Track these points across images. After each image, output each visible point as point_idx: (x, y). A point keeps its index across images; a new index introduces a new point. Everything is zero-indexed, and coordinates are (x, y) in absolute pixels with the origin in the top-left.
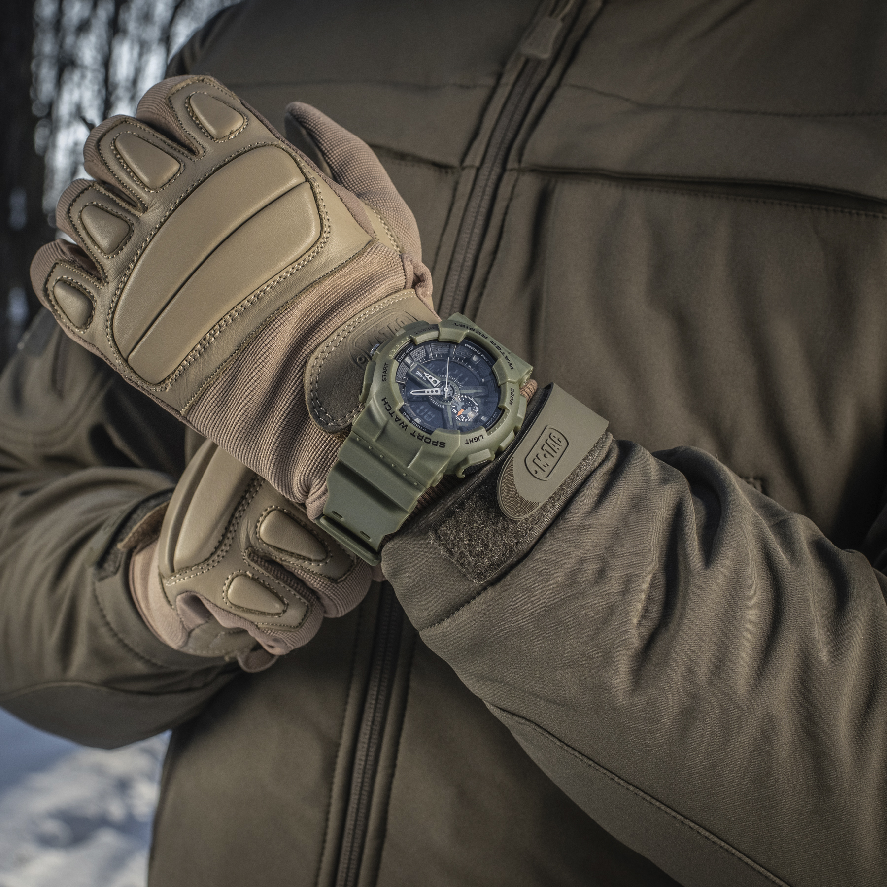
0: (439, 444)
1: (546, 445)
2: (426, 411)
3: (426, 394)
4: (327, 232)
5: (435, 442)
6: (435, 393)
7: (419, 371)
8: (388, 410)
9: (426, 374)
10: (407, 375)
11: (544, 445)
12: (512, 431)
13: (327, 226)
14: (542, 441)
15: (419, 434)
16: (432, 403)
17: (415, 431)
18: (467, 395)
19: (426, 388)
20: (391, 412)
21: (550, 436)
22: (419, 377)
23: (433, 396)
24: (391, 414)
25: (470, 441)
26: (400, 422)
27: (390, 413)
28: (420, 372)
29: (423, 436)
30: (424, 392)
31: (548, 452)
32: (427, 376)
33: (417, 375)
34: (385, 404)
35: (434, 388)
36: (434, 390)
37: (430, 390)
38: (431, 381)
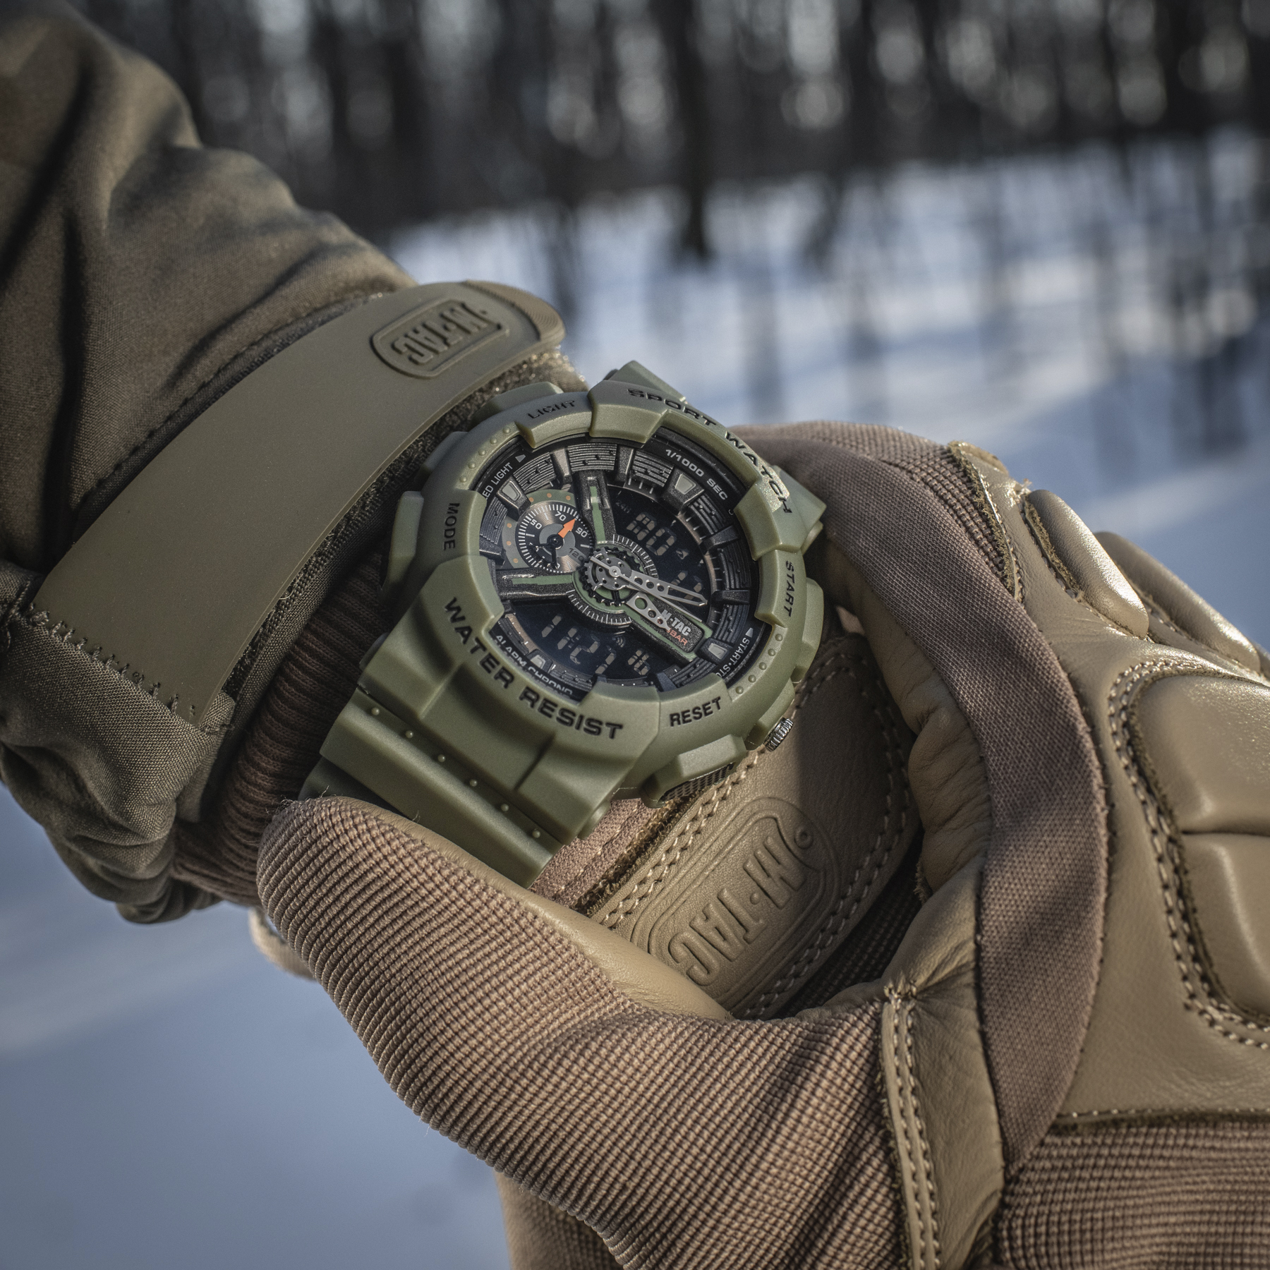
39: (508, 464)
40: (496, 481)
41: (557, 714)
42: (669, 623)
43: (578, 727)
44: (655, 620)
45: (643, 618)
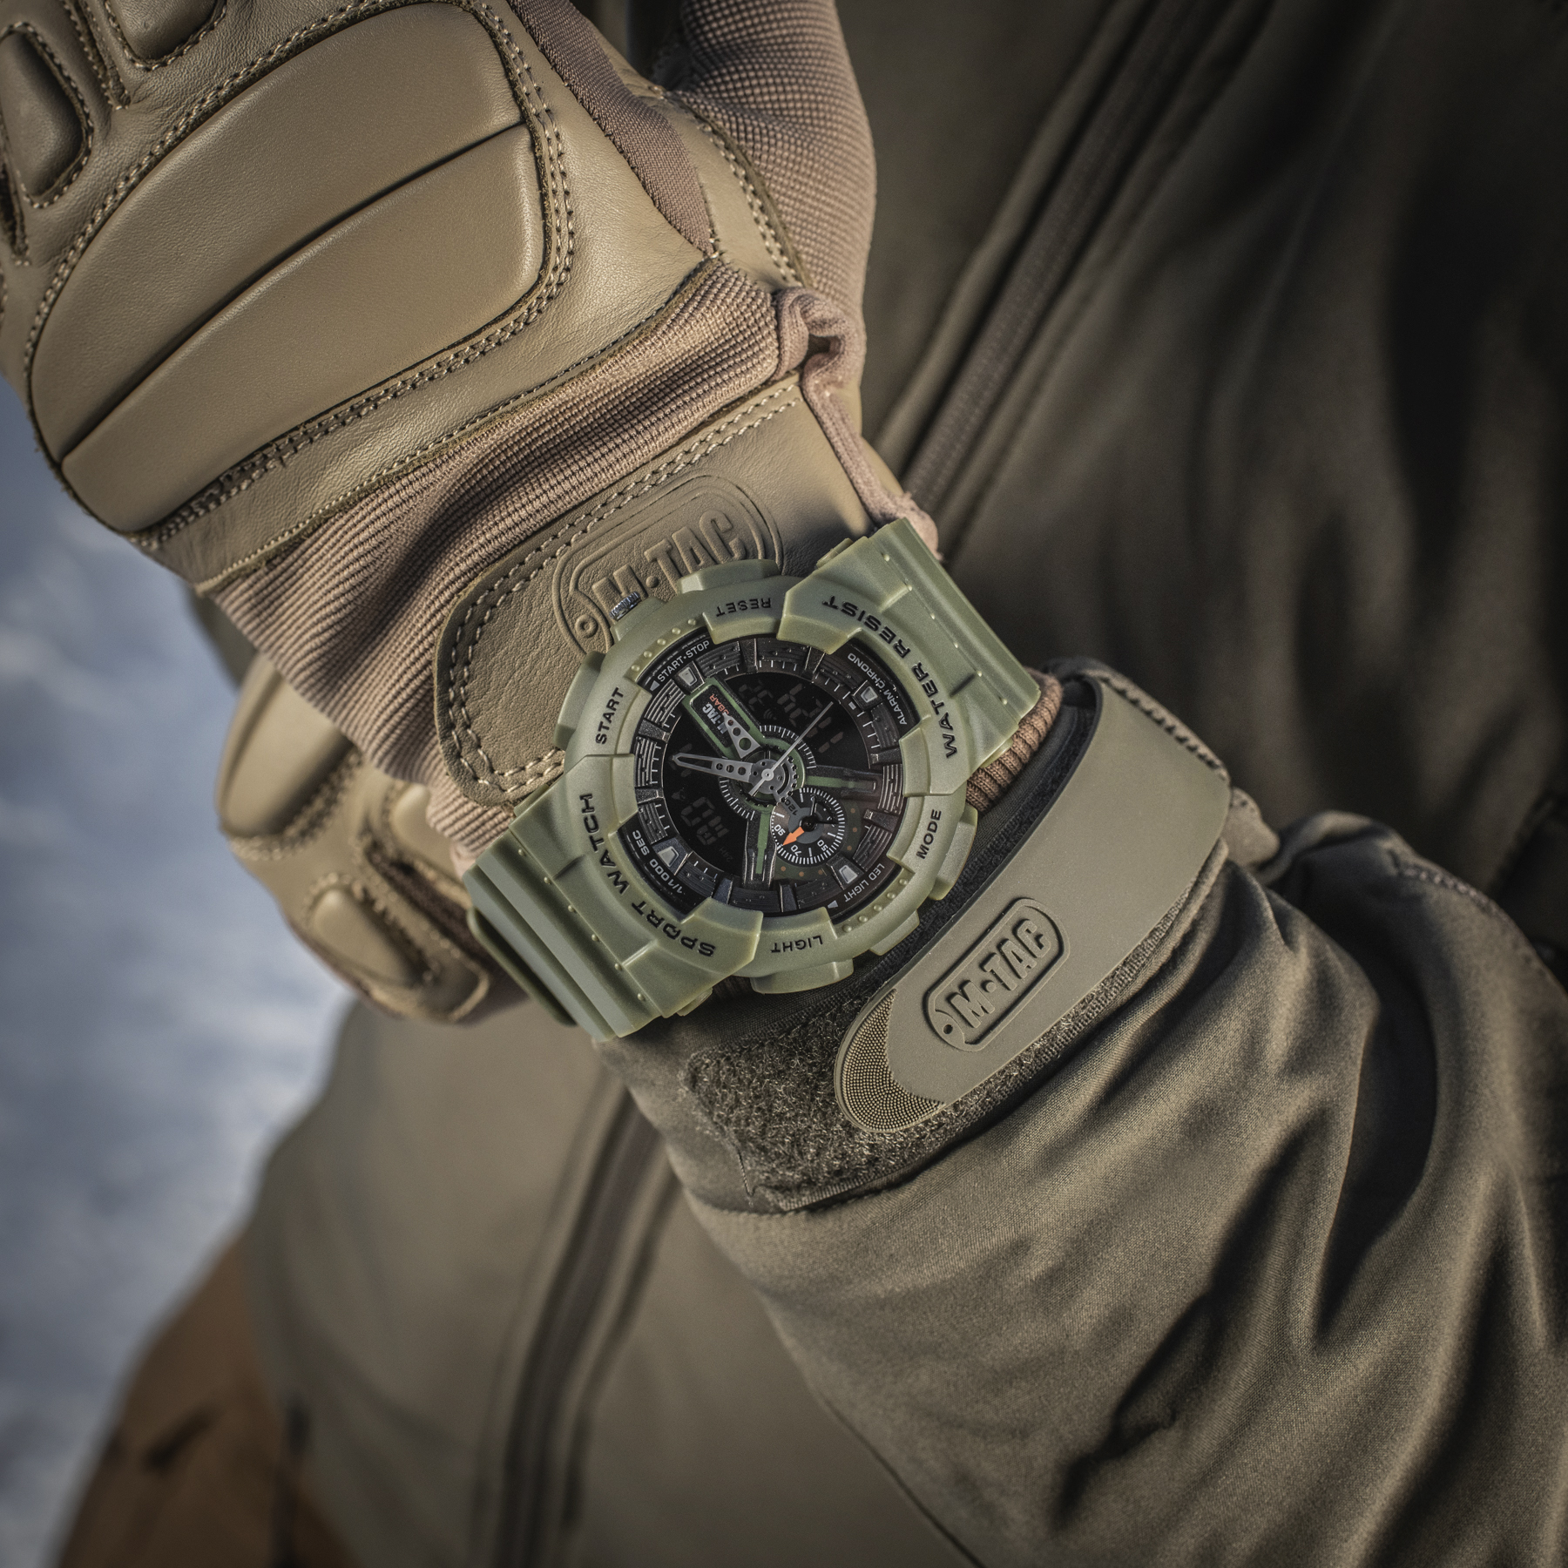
0: (698, 946)
1: (997, 959)
2: (706, 814)
3: (714, 771)
4: (560, 269)
5: (689, 940)
6: (735, 775)
7: (713, 703)
8: (589, 830)
9: (728, 718)
10: (680, 709)
11: (991, 955)
12: (915, 913)
13: (564, 251)
14: (988, 944)
15: (653, 912)
16: (724, 800)
17: (643, 903)
18: (821, 789)
19: (719, 754)
20: (595, 834)
21: (1014, 931)
22: (708, 721)
23: (732, 782)
24: (593, 842)
25: (785, 947)
26: (612, 869)
27: (591, 838)
28: (716, 707)
29: (662, 919)
30: (708, 765)
31: (996, 976)
32: (731, 723)
33: (704, 717)
34: (584, 811)
35: (739, 759)
36: (738, 765)
37: (727, 763)
38: (737, 740)
39: (848, 900)
40: (864, 884)
41: (881, 629)
42: (722, 719)
43: (863, 613)
44: (737, 725)
45: (747, 728)
